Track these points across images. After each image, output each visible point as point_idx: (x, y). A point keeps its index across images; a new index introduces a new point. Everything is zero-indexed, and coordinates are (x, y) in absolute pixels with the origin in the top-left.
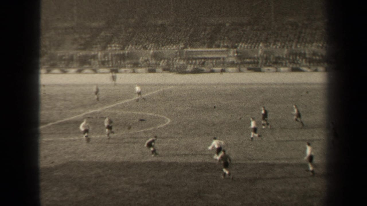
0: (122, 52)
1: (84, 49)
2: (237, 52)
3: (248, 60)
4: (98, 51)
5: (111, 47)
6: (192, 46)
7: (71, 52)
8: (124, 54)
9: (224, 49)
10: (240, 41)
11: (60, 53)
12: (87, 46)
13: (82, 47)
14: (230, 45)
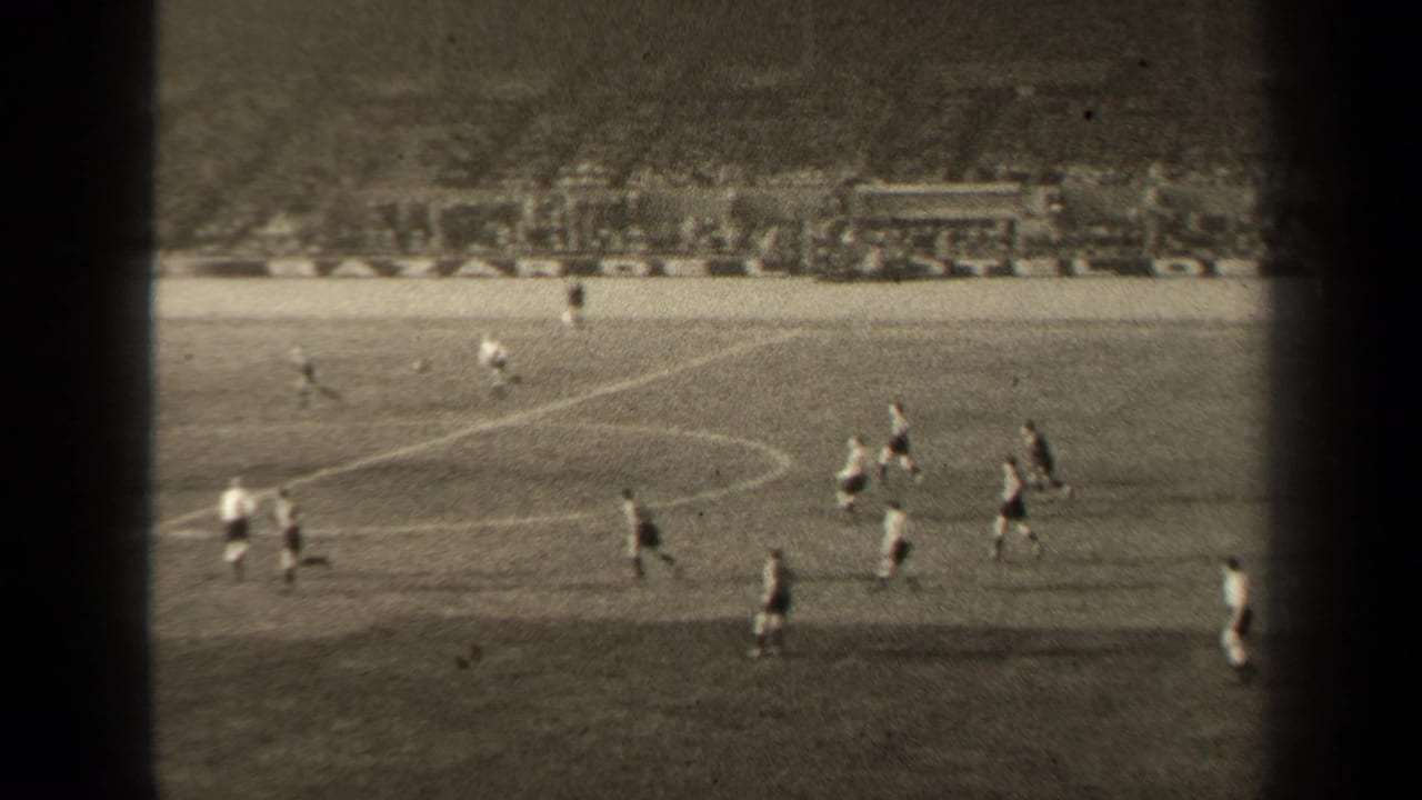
0: (614, 197)
1: (472, 183)
2: (1062, 200)
3: (1102, 231)
4: (526, 188)
5: (574, 175)
6: (888, 175)
7: (420, 195)
8: (623, 203)
9: (1013, 187)
10: (1076, 157)
11: (374, 196)
12: (479, 170)
13: (462, 174)
14: (1035, 171)
